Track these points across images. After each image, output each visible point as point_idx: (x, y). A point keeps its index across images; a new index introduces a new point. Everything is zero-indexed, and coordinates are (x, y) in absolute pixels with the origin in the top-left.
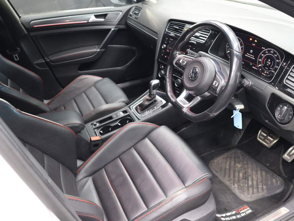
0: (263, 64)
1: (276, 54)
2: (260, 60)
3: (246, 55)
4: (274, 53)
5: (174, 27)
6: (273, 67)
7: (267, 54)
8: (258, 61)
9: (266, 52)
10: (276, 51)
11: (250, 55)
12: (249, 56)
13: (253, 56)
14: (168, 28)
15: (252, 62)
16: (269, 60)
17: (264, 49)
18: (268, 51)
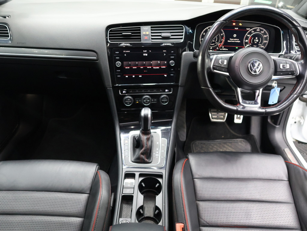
0: (251, 43)
1: (263, 31)
2: (247, 41)
3: (228, 41)
4: (261, 30)
5: (123, 34)
6: (261, 43)
7: (253, 33)
8: (244, 42)
9: (252, 32)
10: (262, 28)
11: (234, 39)
12: (232, 41)
13: (238, 40)
14: (110, 39)
15: (237, 46)
16: (257, 38)
17: (249, 30)
18: (253, 30)
